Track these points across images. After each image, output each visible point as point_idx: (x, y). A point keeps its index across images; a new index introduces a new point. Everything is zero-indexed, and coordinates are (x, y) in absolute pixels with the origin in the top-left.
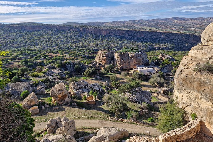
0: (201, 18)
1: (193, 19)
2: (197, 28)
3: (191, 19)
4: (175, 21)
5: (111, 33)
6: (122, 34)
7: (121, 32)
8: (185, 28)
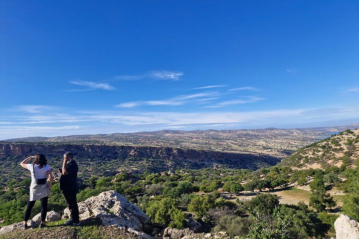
0: (198, 131)
1: (190, 132)
2: (192, 143)
3: (187, 132)
4: (167, 135)
5: (33, 151)
6: (58, 153)
7: (54, 149)
8: (178, 143)
